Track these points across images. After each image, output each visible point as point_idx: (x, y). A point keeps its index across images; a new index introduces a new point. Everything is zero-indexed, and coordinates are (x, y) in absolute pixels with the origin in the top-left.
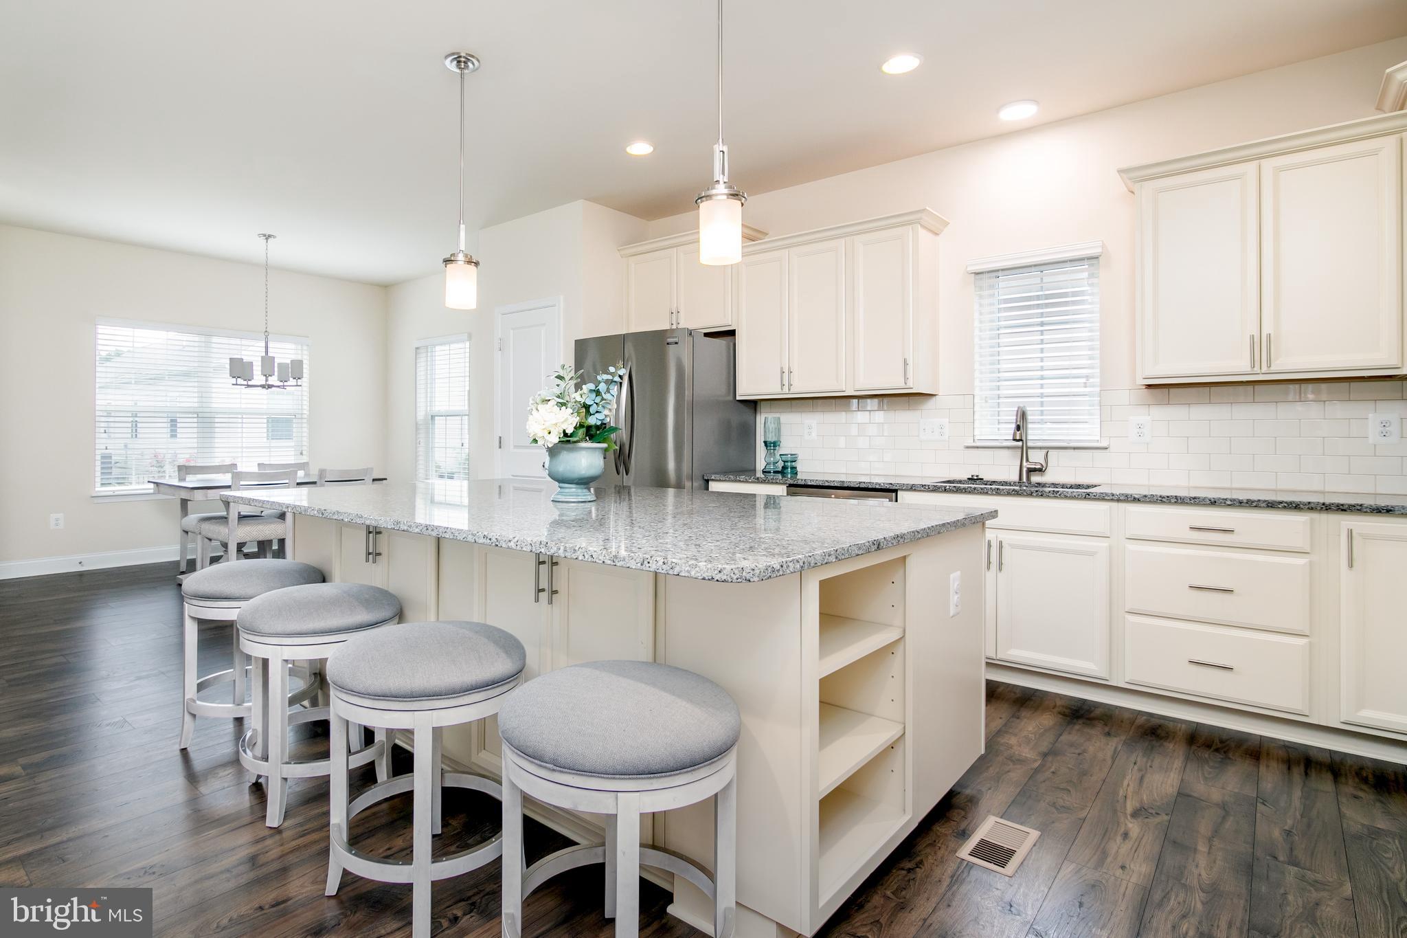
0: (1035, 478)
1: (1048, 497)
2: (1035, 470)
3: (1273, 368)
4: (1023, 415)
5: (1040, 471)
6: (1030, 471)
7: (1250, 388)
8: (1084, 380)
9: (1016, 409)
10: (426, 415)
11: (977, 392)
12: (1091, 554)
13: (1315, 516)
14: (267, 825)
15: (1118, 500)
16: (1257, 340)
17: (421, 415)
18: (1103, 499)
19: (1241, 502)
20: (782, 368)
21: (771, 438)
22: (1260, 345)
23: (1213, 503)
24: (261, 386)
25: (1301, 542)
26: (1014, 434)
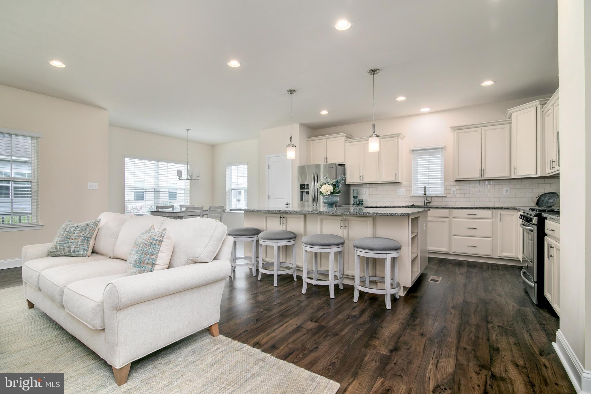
0: (428, 204)
1: (434, 208)
2: (428, 203)
3: (484, 177)
4: (425, 188)
5: (430, 203)
6: (427, 203)
7: (478, 181)
8: (440, 179)
9: (424, 187)
10: (229, 189)
11: (413, 182)
12: (445, 222)
13: (493, 210)
14: (274, 286)
15: (451, 208)
16: (481, 170)
17: (227, 189)
18: (448, 208)
19: (478, 208)
20: (360, 175)
21: (355, 195)
22: (481, 171)
23: (472, 208)
24: (186, 179)
25: (490, 216)
26: (424, 193)
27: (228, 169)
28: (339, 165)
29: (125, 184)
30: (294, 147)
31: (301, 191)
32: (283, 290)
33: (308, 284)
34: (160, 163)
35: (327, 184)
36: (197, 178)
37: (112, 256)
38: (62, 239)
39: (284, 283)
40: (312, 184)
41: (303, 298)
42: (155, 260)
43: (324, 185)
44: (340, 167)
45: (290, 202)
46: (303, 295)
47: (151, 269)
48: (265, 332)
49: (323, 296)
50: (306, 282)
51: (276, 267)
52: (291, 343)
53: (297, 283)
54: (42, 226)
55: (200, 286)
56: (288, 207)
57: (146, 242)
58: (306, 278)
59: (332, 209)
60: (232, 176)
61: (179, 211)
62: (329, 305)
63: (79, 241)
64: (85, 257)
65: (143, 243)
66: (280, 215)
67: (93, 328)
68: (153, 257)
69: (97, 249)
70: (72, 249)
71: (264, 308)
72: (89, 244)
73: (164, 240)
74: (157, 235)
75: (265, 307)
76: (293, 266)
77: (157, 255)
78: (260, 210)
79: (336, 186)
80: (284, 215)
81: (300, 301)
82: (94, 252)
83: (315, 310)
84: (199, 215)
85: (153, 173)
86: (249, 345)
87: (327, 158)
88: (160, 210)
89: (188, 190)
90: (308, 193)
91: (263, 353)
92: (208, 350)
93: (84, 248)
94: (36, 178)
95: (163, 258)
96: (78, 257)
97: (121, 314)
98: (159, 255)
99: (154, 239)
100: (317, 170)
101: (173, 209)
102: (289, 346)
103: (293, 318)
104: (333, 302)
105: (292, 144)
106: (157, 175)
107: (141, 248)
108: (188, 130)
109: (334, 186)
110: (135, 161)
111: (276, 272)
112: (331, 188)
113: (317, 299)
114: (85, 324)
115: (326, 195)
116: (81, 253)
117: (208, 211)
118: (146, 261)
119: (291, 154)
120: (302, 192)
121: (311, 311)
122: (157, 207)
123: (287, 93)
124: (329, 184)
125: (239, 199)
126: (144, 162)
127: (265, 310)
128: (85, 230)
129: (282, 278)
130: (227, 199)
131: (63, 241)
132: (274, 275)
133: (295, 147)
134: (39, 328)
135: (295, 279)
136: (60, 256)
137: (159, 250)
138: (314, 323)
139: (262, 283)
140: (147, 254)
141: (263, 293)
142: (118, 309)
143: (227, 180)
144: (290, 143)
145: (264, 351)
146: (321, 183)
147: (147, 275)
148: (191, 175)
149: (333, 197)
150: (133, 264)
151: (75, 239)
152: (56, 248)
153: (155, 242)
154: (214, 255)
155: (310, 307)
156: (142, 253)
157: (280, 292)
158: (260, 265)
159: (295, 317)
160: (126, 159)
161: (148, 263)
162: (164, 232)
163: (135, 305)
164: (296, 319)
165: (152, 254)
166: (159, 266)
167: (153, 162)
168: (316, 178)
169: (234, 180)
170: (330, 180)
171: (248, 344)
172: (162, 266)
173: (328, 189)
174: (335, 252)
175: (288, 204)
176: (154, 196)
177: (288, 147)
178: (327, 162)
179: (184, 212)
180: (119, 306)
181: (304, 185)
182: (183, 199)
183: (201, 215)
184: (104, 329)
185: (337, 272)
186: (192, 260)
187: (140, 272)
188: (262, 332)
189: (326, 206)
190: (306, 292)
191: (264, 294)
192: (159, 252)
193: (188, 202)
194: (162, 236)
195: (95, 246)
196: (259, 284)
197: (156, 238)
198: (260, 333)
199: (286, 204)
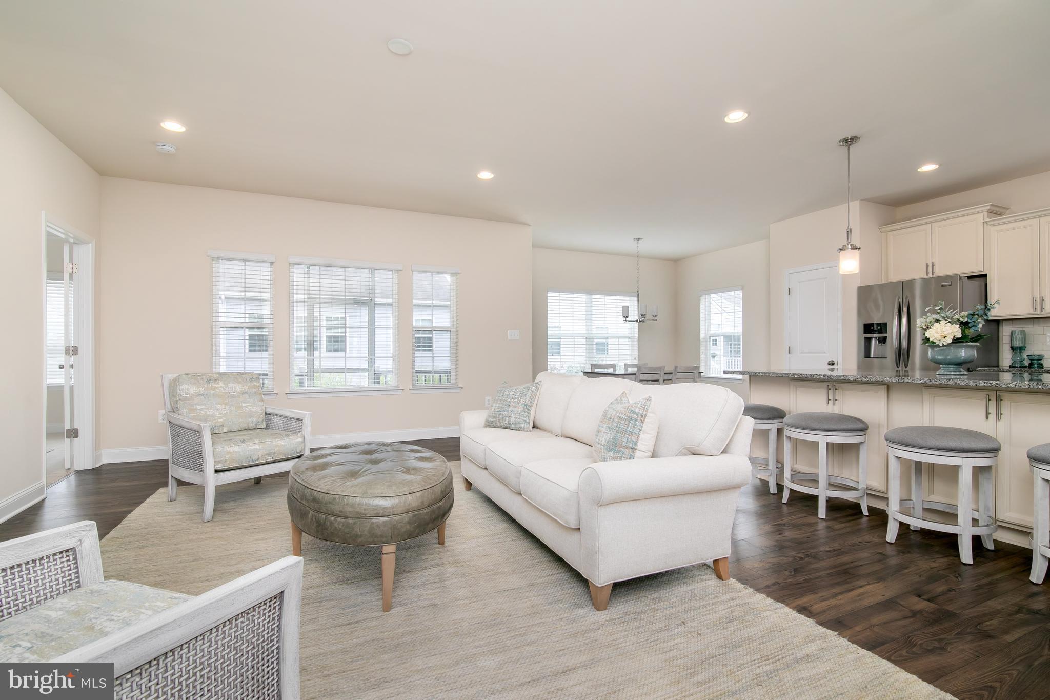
27: (704, 300)
28: (970, 278)
29: (549, 332)
30: (857, 251)
31: (865, 337)
32: (839, 529)
33: (901, 524)
34: (594, 296)
35: (943, 322)
36: (654, 318)
37: (559, 432)
38: (501, 406)
39: (839, 516)
40: (896, 322)
41: (889, 551)
42: (636, 443)
43: (937, 325)
44: (971, 281)
45: (838, 359)
46: (887, 544)
47: (631, 456)
48: (816, 593)
49: (941, 556)
50: (897, 520)
51: (822, 482)
52: (877, 625)
53: (869, 520)
54: (462, 388)
55: (702, 492)
56: (832, 370)
57: (622, 416)
58: (896, 511)
59: (958, 375)
60: (711, 313)
61: (624, 373)
62: (958, 574)
63: (520, 410)
64: (527, 431)
65: (618, 416)
66: (827, 384)
67: (566, 525)
68: (633, 439)
69: (538, 423)
70: (512, 420)
71: (806, 553)
72: (530, 414)
73: (648, 414)
74: (639, 406)
75: (808, 552)
76: (862, 486)
77: (638, 436)
78: (785, 374)
79: (970, 325)
80: (837, 385)
81: (884, 555)
82: (534, 427)
83: (923, 579)
84: (657, 381)
85: (585, 313)
86: (790, 608)
87: (933, 265)
88: (597, 370)
89: (636, 338)
90: (883, 341)
91: (821, 627)
92: (717, 597)
93: (524, 419)
94: (455, 326)
95: (645, 442)
96: (519, 430)
97: (603, 512)
98: (642, 436)
99: (634, 412)
100: (906, 293)
101: (615, 370)
102: (876, 629)
103: (874, 583)
104: (968, 573)
105: (851, 245)
106: (589, 316)
107: (615, 424)
108: (639, 239)
109: (964, 325)
110: (574, 296)
111: (823, 493)
112: (955, 331)
113: (927, 559)
114: (554, 519)
115: (941, 345)
116: (522, 425)
117: (672, 373)
118: (624, 444)
119: (850, 264)
120: (868, 341)
121: (916, 578)
122: (592, 365)
123: (841, 145)
124: (949, 322)
125: (714, 354)
126: (572, 296)
127: (807, 556)
128: (525, 395)
129: (834, 506)
130: (701, 354)
131: (501, 408)
132: (818, 496)
133: (860, 249)
134: (484, 516)
135: (865, 512)
136: (498, 427)
137: (640, 428)
138: (926, 603)
139: (790, 508)
140: (624, 432)
141: (795, 526)
142: (601, 503)
143: (701, 319)
144: (845, 242)
145: (821, 624)
146: (928, 321)
147: (625, 463)
148: (643, 314)
149: (960, 350)
150: (604, 445)
151: (515, 407)
152: (495, 417)
153: (635, 416)
154: (723, 446)
155: (911, 570)
156: (617, 432)
157: (834, 530)
158: (787, 474)
159: (879, 582)
160: (550, 294)
161: (626, 447)
162: (648, 403)
163: (618, 504)
164: (880, 585)
165: (632, 433)
166: (641, 452)
167: (584, 296)
168: (905, 310)
169: (715, 319)
170: (951, 312)
171: (787, 605)
172: (645, 453)
173: (946, 333)
174: (974, 468)
175: (833, 364)
176: (585, 348)
177: (842, 252)
178: (933, 273)
179: (635, 374)
180: (602, 499)
181: (872, 324)
182: (628, 353)
183: (661, 381)
184: (579, 529)
185: (978, 511)
186: (688, 449)
187: (615, 458)
188: (811, 593)
189: (940, 368)
190: (896, 540)
191: (801, 529)
192: (642, 432)
193: (635, 359)
194: (645, 408)
195: (536, 417)
196: (785, 508)
197: (637, 410)
198: (807, 592)
199: (829, 364)
